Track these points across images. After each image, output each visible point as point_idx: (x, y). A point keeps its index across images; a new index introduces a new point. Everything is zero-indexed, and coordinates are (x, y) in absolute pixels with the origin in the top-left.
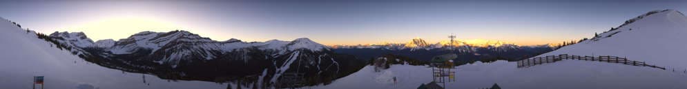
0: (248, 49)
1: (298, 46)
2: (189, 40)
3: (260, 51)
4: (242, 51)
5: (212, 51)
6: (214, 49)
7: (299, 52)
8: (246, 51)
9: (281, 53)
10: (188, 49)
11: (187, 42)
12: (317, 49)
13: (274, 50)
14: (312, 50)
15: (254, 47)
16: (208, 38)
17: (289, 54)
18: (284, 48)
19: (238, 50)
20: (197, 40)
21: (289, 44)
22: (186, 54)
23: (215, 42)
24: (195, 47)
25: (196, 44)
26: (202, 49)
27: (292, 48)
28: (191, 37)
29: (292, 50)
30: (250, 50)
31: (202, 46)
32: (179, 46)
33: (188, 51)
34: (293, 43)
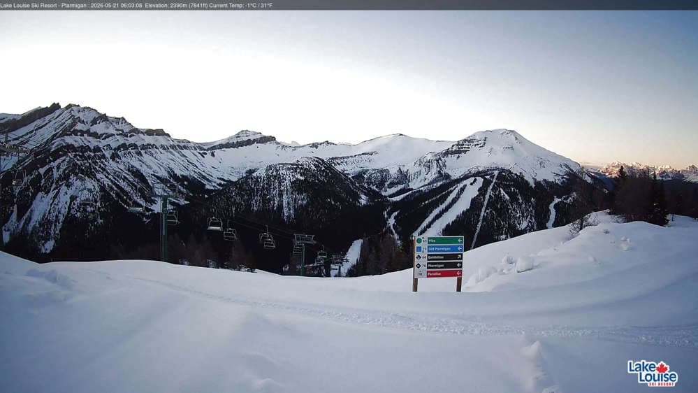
0: (296, 167)
1: (480, 159)
2: (93, 143)
3: (338, 177)
4: (274, 175)
5: (173, 180)
6: (178, 173)
7: (480, 180)
8: (289, 177)
9: (416, 185)
10: (91, 174)
11: (84, 149)
12: (548, 174)
13: (393, 172)
14: (528, 178)
15: (319, 162)
16: (160, 133)
17: (443, 188)
18: (428, 165)
19: (261, 173)
20: (121, 140)
21: (447, 153)
22: (84, 195)
23: (182, 146)
24: (112, 165)
25: (114, 157)
26: (138, 174)
27: (456, 167)
28: (100, 128)
29: (455, 175)
30: (305, 172)
31: (136, 164)
32: (59, 166)
33: (90, 184)
34: (460, 149)
